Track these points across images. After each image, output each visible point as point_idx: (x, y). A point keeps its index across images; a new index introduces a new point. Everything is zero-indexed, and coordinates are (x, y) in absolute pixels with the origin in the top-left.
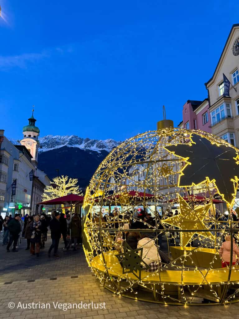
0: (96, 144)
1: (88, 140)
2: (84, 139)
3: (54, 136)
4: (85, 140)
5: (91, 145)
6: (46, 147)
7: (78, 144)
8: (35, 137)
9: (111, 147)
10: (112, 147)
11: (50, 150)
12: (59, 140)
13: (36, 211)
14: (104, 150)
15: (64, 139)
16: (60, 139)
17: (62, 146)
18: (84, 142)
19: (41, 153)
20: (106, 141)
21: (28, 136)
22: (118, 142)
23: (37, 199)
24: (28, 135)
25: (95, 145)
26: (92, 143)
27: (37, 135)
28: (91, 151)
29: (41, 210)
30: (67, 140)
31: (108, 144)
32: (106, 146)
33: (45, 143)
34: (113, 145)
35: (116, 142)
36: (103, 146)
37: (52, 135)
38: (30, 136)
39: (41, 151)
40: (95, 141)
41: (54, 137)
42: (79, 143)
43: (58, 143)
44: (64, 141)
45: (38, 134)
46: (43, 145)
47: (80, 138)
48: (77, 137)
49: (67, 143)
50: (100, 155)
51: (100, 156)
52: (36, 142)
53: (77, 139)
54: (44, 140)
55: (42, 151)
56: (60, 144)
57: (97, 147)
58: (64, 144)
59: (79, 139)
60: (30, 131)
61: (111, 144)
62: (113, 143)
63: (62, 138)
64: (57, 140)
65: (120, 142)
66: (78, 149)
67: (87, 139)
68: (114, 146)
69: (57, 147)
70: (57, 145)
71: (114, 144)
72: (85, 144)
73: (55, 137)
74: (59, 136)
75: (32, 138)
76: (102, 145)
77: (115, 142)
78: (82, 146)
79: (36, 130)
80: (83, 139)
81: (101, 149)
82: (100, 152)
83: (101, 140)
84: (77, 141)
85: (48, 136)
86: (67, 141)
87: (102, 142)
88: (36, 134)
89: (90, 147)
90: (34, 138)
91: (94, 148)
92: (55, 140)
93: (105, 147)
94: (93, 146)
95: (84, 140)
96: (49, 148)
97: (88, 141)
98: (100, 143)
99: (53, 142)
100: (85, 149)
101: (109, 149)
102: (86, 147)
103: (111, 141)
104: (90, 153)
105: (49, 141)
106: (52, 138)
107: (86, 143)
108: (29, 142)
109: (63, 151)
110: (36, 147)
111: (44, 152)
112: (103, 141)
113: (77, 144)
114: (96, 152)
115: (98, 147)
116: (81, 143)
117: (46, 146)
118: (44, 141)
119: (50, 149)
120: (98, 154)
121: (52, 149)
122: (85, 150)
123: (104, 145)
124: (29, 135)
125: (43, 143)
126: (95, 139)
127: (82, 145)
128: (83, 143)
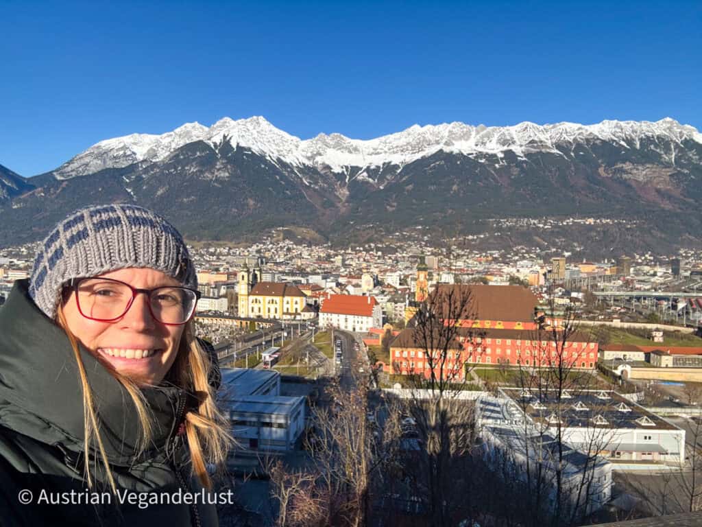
0: (496, 137)
5: (488, 140)
6: (411, 152)
7: (463, 140)
10: (527, 142)
14: (511, 150)
16: (433, 131)
18: (474, 134)
20: (519, 127)
22: (540, 130)
25: (495, 139)
26: (490, 135)
28: (486, 155)
30: (444, 133)
31: (520, 135)
32: (515, 139)
33: (408, 144)
34: (530, 136)
36: (510, 141)
42: (465, 138)
43: (429, 142)
44: (439, 137)
47: (468, 125)
49: (444, 141)
50: (501, 163)
51: (501, 166)
53: (461, 128)
55: (405, 160)
56: (432, 144)
57: (497, 143)
58: (439, 143)
59: (465, 130)
61: (527, 134)
64: (427, 135)
68: (531, 139)
70: (429, 145)
72: (477, 139)
76: (507, 137)
77: (536, 130)
78: (468, 146)
81: (505, 148)
82: (502, 156)
84: (462, 134)
86: (443, 137)
89: (484, 144)
91: (492, 146)
92: (424, 135)
93: (514, 142)
94: (491, 141)
98: (504, 133)
100: (474, 150)
101: (521, 146)
102: (477, 146)
103: (527, 128)
104: (483, 160)
106: (419, 131)
107: (478, 136)
112: (512, 127)
113: (460, 139)
114: (495, 155)
115: (500, 144)
116: (469, 137)
117: (411, 149)
120: (497, 160)
123: (513, 138)
125: (405, 144)
127: (469, 140)
128: (472, 137)
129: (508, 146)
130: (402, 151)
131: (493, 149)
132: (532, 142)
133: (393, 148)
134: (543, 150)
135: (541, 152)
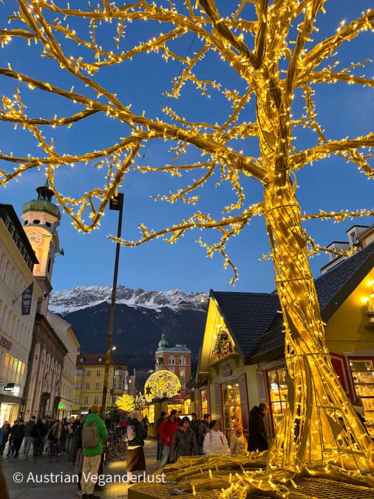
0: (153, 298)
1: (141, 291)
2: (135, 289)
3: (88, 286)
4: (136, 292)
5: (146, 300)
6: (75, 305)
7: (125, 299)
8: (48, 225)
9: (177, 301)
10: (179, 303)
11: (81, 310)
12: (96, 292)
13: (40, 410)
14: (167, 307)
15: (103, 291)
16: (98, 291)
17: (100, 302)
18: (134, 295)
19: (65, 314)
20: (170, 292)
21: (32, 222)
22: (187, 295)
23: (45, 378)
24: (33, 220)
25: (152, 300)
26: (148, 297)
27: (54, 221)
28: (146, 309)
29: (54, 407)
30: (108, 292)
31: (172, 298)
32: (169, 300)
33: (73, 298)
34: (180, 299)
35: (186, 295)
36: (165, 301)
37: (85, 286)
38: (36, 222)
39: (66, 312)
40: (151, 293)
41: (87, 289)
42: (127, 298)
43: (93, 298)
44: (103, 295)
45: (56, 218)
46: (70, 301)
47: (128, 289)
48: (124, 287)
49: (108, 297)
50: (160, 316)
51: (160, 318)
52: (50, 234)
53: (123, 290)
54: (72, 294)
55: (68, 311)
56: (96, 300)
57: (154, 302)
58: (103, 299)
59: (126, 291)
60: (38, 210)
61: (178, 297)
62: (180, 296)
63: (99, 290)
64: (92, 293)
65: (191, 294)
66: (125, 306)
67: (139, 290)
68: (181, 301)
69: (92, 304)
70: (93, 300)
71: (182, 298)
72: (137, 299)
73: (89, 288)
74: (96, 287)
75: (42, 226)
76: (162, 299)
77: (184, 294)
78: (131, 302)
79: (52, 211)
80: (133, 290)
81: (161, 306)
82: (160, 311)
83: (161, 292)
84: (124, 294)
85: (78, 287)
86: (107, 295)
87: (163, 295)
88: (52, 220)
89: (143, 302)
90: (47, 227)
91: (150, 304)
92: (89, 292)
93: (168, 302)
94: (149, 301)
95: (134, 292)
96: (79, 306)
97: (142, 293)
98: (159, 296)
99: (86, 297)
100: (136, 305)
101: (174, 305)
102: (137, 303)
103: (177, 293)
104: (145, 313)
105: (79, 296)
106: (85, 290)
107: (138, 297)
108: (35, 236)
109: (102, 310)
110: (48, 245)
111: (70, 313)
112: (164, 293)
113: (123, 299)
114: (154, 310)
115: (157, 303)
116: (130, 297)
117: (75, 302)
118: (72, 296)
119: (81, 308)
120: (156, 314)
121: (84, 307)
122: (136, 309)
123: (167, 299)
124: (37, 219)
125: (70, 298)
126: (152, 290)
127: (131, 300)
128: (133, 297)
129: (164, 305)
130: (66, 304)
131: (152, 306)
132: (183, 302)
133: (57, 301)
134: (193, 309)
135: (191, 310)
